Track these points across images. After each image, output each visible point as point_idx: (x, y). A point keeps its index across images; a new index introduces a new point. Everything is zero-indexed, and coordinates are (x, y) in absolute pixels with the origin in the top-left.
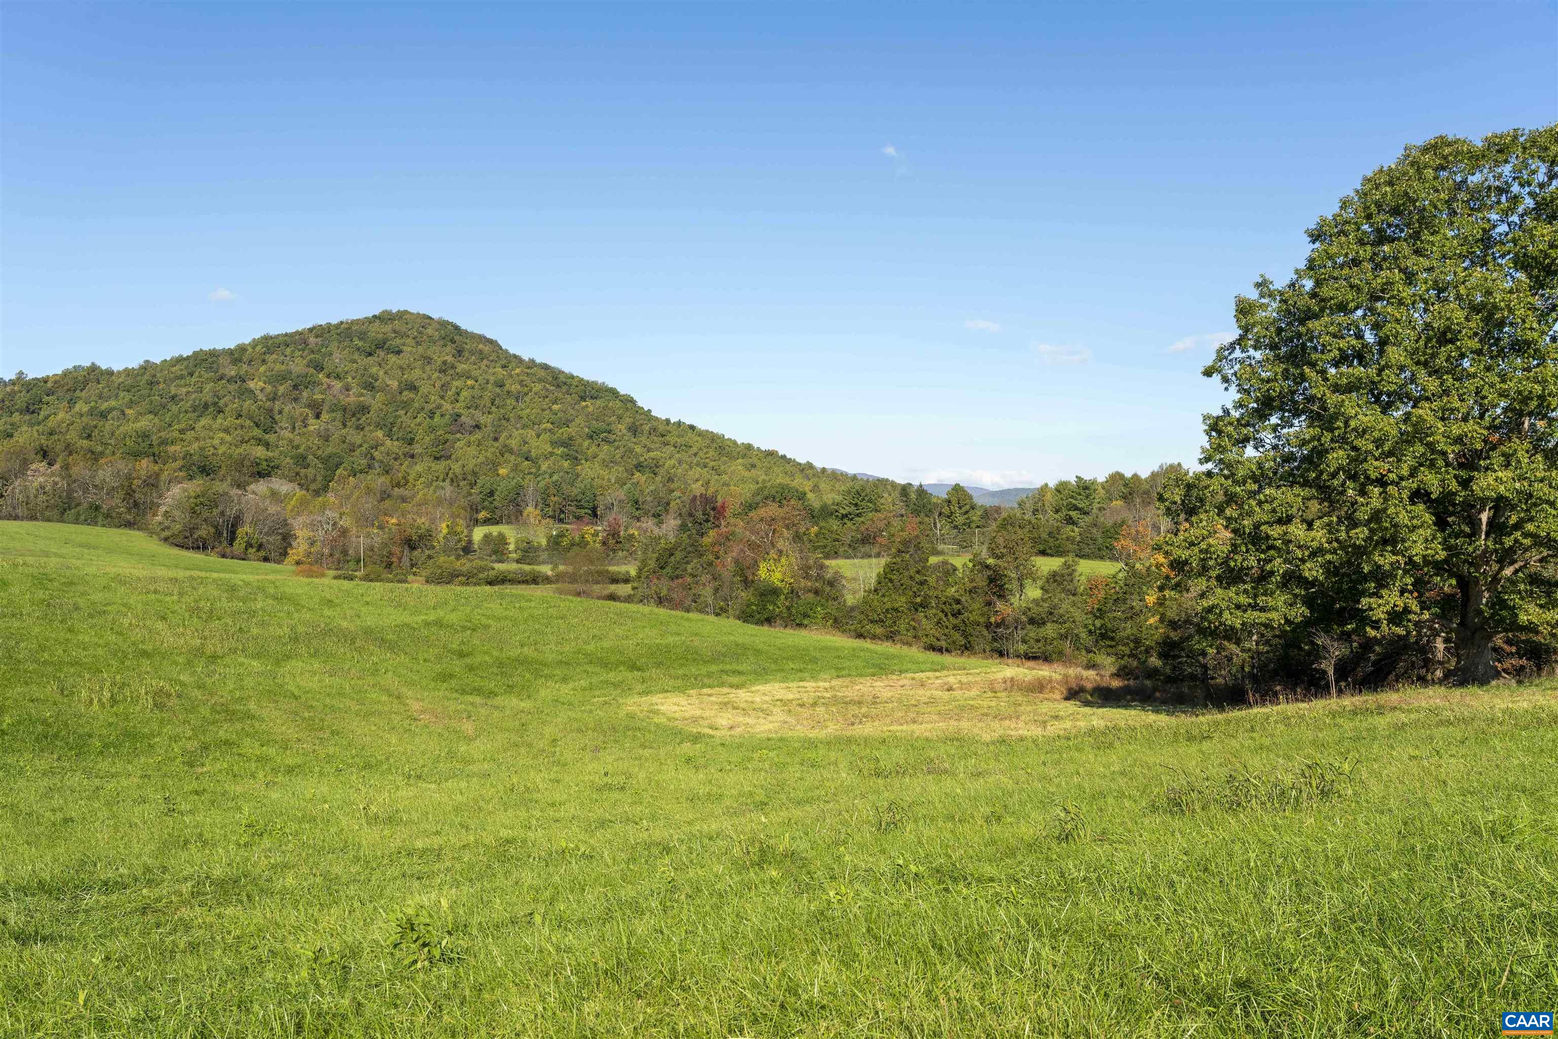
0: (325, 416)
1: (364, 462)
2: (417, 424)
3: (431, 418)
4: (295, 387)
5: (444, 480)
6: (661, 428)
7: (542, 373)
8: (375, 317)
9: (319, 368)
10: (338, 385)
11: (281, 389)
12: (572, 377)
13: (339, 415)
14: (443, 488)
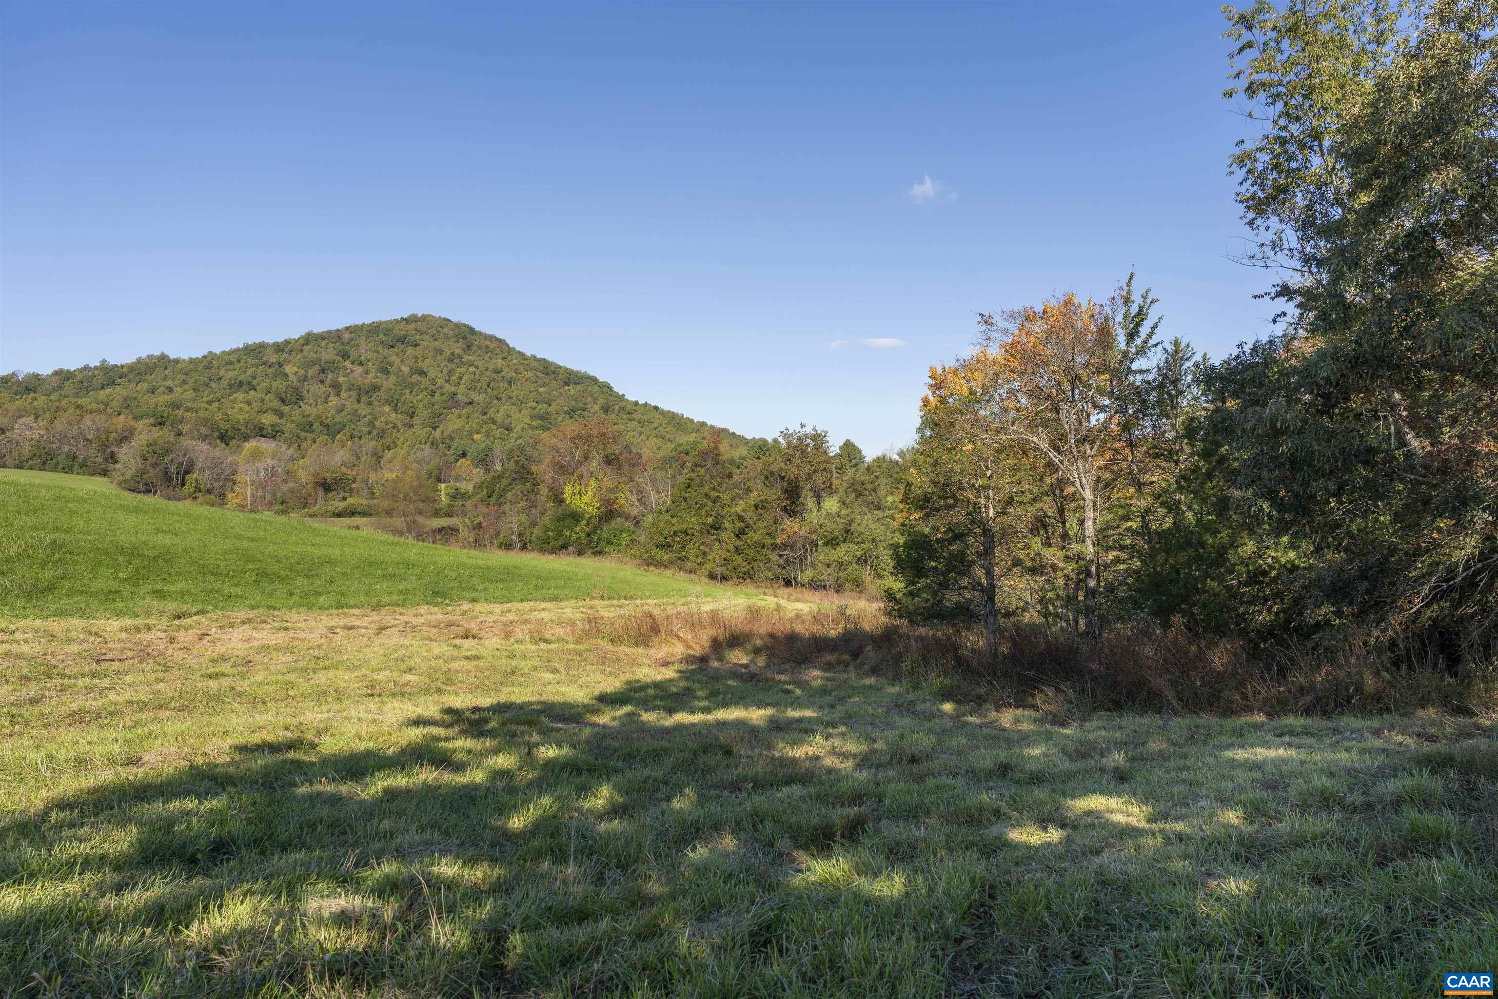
0: (344, 395)
1: (365, 429)
2: (419, 399)
3: (433, 396)
4: (323, 371)
5: (426, 443)
6: (628, 407)
7: (536, 364)
8: (402, 319)
9: (345, 356)
10: (359, 370)
11: (311, 372)
12: (560, 367)
13: (354, 393)
14: (423, 450)
